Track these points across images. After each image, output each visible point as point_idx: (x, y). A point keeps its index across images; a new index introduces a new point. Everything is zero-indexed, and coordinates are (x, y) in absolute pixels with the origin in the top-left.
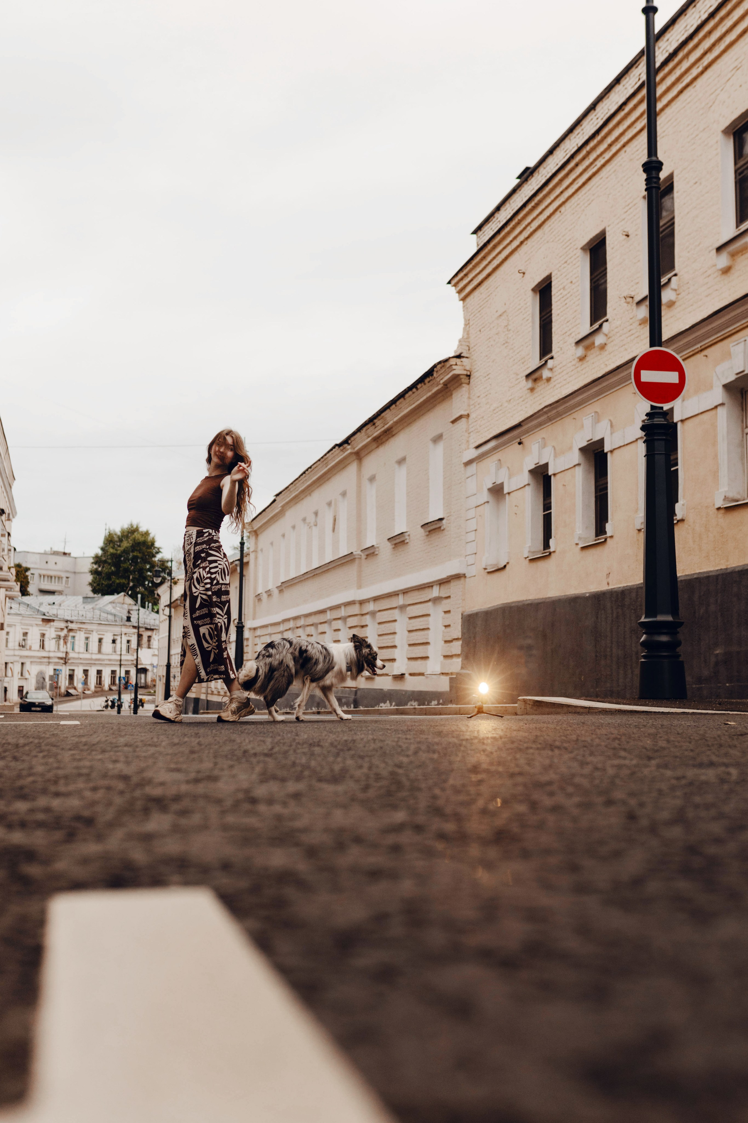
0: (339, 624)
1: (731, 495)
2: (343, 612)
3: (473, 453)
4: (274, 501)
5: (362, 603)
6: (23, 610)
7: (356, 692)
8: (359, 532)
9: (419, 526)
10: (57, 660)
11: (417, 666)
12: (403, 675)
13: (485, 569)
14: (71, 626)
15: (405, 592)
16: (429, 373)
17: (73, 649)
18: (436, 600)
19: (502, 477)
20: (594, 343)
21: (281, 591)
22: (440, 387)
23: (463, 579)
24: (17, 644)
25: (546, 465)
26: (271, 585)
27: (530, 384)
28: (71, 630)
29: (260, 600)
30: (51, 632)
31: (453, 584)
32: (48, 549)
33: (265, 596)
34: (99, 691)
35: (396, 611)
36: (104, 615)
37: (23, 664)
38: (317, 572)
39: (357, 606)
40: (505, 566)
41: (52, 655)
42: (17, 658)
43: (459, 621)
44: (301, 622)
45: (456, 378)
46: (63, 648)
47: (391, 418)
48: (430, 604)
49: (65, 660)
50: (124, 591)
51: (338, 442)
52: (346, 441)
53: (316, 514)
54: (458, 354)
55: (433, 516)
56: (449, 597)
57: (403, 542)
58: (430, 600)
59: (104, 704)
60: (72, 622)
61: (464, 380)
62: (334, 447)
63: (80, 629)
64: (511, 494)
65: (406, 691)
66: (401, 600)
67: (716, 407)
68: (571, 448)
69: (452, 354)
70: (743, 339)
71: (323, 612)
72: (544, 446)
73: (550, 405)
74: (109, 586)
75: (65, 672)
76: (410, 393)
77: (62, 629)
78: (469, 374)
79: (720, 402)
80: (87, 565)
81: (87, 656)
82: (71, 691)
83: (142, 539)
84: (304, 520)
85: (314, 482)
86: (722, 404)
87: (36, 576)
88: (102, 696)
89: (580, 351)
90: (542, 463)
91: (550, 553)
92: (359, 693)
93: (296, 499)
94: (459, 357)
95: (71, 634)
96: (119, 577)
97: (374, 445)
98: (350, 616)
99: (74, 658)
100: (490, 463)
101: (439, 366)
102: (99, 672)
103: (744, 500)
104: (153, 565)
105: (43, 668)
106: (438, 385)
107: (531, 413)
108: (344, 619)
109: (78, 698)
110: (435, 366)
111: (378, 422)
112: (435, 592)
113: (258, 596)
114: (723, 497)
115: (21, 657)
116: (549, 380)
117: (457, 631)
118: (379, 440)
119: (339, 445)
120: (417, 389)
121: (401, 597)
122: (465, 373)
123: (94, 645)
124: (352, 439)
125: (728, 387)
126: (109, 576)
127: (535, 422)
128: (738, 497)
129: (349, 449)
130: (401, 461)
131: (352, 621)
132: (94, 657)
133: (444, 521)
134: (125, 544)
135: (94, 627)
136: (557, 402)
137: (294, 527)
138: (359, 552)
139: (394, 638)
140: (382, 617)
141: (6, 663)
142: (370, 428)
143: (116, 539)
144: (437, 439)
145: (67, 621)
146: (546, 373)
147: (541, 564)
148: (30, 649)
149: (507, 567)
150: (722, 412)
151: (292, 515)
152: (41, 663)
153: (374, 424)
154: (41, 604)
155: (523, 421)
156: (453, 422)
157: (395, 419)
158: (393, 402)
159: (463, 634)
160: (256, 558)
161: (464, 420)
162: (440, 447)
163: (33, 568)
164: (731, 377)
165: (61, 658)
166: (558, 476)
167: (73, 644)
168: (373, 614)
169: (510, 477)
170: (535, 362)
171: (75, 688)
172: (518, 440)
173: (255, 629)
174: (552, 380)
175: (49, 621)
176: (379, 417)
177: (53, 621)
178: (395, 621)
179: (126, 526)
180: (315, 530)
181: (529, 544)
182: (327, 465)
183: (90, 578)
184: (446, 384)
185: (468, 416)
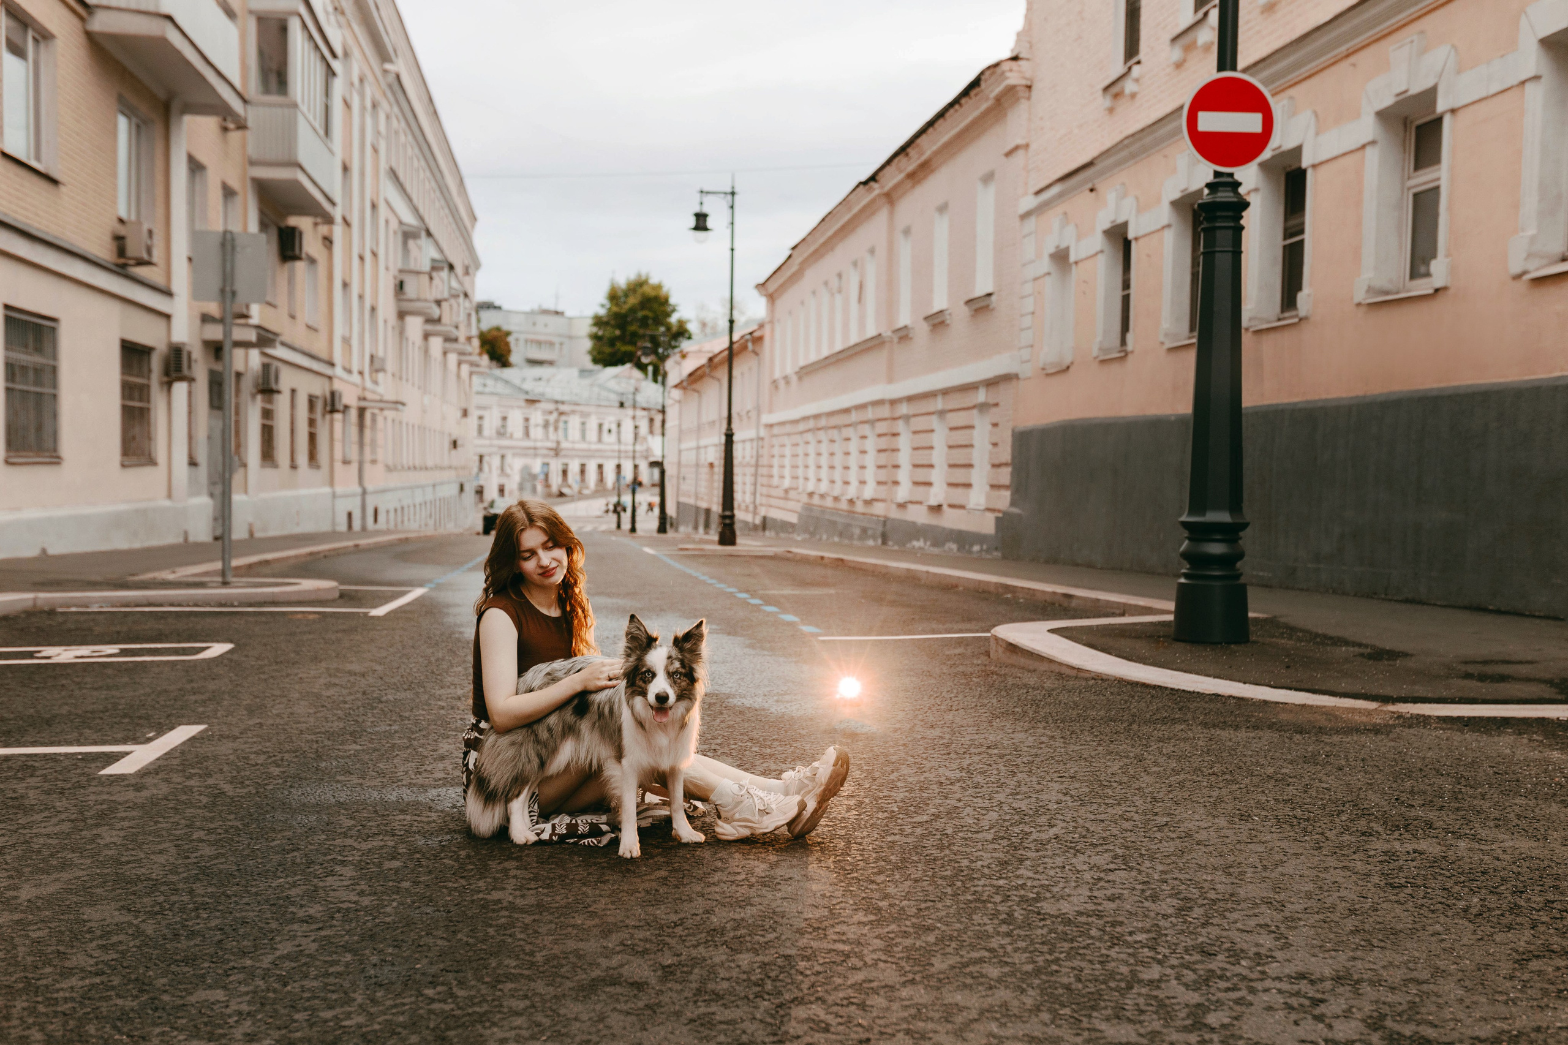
0: (866, 429)
1: (1382, 282)
2: (870, 414)
3: (1029, 202)
4: (790, 256)
5: (893, 402)
6: (500, 388)
7: (885, 523)
8: (890, 304)
9: (962, 303)
10: (545, 452)
11: (958, 495)
12: (940, 506)
13: (1043, 369)
14: (562, 408)
15: (946, 392)
16: (975, 84)
17: (566, 436)
18: (983, 407)
19: (1068, 238)
20: (1195, 42)
21: (800, 379)
22: (990, 103)
23: (1014, 382)
24: (494, 431)
25: (1125, 225)
26: (790, 370)
27: (1107, 102)
28: (561, 414)
29: (777, 387)
30: (537, 417)
31: (1002, 387)
32: (536, 307)
33: (782, 384)
34: (601, 489)
35: (934, 418)
36: (604, 394)
37: (503, 457)
38: (841, 356)
39: (887, 406)
40: (1068, 368)
41: (539, 444)
42: (495, 449)
43: (1008, 440)
44: (823, 422)
45: (1011, 90)
46: (552, 436)
47: (929, 146)
48: (975, 412)
49: (557, 452)
50: (630, 361)
51: (863, 178)
52: (873, 178)
53: (840, 276)
54: (1014, 54)
55: (979, 291)
56: (996, 405)
57: (942, 323)
58: (974, 407)
59: (604, 508)
60: (563, 403)
61: (1023, 93)
62: (857, 186)
63: (573, 412)
64: (1080, 264)
65: (944, 529)
66: (939, 404)
67: (1364, 147)
68: (1159, 200)
69: (1008, 54)
70: (1409, 39)
71: (847, 411)
72: (1125, 195)
73: (1133, 135)
74: (612, 355)
75: (556, 466)
76: (952, 111)
77: (551, 413)
78: (1029, 83)
79: (1370, 138)
80: (585, 328)
81: (584, 446)
82: (565, 490)
83: (653, 293)
84: (826, 283)
85: (836, 234)
86: (1373, 143)
87: (522, 343)
88: (602, 496)
89: (1176, 54)
90: (1120, 220)
91: (1126, 355)
92: (888, 524)
93: (817, 255)
94: (1015, 58)
95: (563, 418)
96: (626, 343)
97: (909, 183)
98: (879, 420)
99: (568, 449)
100: (1053, 218)
101: (987, 73)
102: (600, 467)
103: (1397, 293)
104: (669, 328)
105: (528, 461)
106: (987, 99)
107: (1108, 144)
108: (871, 422)
109: (572, 499)
110: (982, 73)
111: (911, 151)
112: (981, 396)
113: (774, 382)
114: (1366, 288)
115: (500, 447)
116: (1133, 96)
117: (1006, 454)
118: (916, 177)
119: (865, 183)
120: (961, 105)
121: (939, 399)
122: (1024, 82)
123: (592, 435)
124: (881, 174)
125: (1383, 116)
126: (612, 342)
127: (1111, 160)
128: (1387, 286)
129: (877, 189)
130: (942, 209)
131: (882, 427)
132: (594, 447)
133: (993, 298)
134: (633, 301)
135: (592, 409)
136: (1143, 130)
137: (814, 293)
138: (889, 333)
139: (931, 455)
140: (920, 423)
141: (481, 457)
142: (902, 160)
143: (620, 294)
144: (988, 178)
145: (557, 402)
146: (1129, 86)
147: (1115, 368)
148: (511, 437)
149: (1071, 369)
150: (1372, 155)
151: (813, 276)
152: (526, 455)
153: (907, 155)
154: (524, 380)
155: (1095, 158)
156: (1009, 154)
157: (935, 148)
158: (931, 124)
159: (1013, 457)
160: (773, 330)
161: (1021, 152)
162: (992, 189)
163: (517, 332)
164: (1388, 101)
165: (551, 449)
166: (1141, 241)
167: (566, 430)
168: (907, 418)
169: (1079, 238)
170: (1117, 67)
171: (570, 487)
172: (1090, 186)
173: (771, 426)
174: (1138, 96)
175: (532, 402)
176: (914, 145)
177: (539, 401)
178: (932, 431)
179: (633, 277)
180: (838, 299)
181: (1099, 338)
182: (850, 209)
183: (588, 344)
184: (998, 100)
185: (1027, 146)
